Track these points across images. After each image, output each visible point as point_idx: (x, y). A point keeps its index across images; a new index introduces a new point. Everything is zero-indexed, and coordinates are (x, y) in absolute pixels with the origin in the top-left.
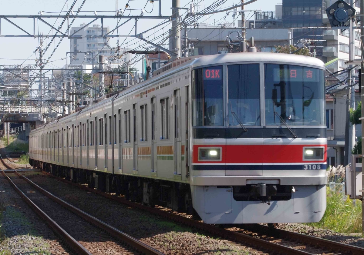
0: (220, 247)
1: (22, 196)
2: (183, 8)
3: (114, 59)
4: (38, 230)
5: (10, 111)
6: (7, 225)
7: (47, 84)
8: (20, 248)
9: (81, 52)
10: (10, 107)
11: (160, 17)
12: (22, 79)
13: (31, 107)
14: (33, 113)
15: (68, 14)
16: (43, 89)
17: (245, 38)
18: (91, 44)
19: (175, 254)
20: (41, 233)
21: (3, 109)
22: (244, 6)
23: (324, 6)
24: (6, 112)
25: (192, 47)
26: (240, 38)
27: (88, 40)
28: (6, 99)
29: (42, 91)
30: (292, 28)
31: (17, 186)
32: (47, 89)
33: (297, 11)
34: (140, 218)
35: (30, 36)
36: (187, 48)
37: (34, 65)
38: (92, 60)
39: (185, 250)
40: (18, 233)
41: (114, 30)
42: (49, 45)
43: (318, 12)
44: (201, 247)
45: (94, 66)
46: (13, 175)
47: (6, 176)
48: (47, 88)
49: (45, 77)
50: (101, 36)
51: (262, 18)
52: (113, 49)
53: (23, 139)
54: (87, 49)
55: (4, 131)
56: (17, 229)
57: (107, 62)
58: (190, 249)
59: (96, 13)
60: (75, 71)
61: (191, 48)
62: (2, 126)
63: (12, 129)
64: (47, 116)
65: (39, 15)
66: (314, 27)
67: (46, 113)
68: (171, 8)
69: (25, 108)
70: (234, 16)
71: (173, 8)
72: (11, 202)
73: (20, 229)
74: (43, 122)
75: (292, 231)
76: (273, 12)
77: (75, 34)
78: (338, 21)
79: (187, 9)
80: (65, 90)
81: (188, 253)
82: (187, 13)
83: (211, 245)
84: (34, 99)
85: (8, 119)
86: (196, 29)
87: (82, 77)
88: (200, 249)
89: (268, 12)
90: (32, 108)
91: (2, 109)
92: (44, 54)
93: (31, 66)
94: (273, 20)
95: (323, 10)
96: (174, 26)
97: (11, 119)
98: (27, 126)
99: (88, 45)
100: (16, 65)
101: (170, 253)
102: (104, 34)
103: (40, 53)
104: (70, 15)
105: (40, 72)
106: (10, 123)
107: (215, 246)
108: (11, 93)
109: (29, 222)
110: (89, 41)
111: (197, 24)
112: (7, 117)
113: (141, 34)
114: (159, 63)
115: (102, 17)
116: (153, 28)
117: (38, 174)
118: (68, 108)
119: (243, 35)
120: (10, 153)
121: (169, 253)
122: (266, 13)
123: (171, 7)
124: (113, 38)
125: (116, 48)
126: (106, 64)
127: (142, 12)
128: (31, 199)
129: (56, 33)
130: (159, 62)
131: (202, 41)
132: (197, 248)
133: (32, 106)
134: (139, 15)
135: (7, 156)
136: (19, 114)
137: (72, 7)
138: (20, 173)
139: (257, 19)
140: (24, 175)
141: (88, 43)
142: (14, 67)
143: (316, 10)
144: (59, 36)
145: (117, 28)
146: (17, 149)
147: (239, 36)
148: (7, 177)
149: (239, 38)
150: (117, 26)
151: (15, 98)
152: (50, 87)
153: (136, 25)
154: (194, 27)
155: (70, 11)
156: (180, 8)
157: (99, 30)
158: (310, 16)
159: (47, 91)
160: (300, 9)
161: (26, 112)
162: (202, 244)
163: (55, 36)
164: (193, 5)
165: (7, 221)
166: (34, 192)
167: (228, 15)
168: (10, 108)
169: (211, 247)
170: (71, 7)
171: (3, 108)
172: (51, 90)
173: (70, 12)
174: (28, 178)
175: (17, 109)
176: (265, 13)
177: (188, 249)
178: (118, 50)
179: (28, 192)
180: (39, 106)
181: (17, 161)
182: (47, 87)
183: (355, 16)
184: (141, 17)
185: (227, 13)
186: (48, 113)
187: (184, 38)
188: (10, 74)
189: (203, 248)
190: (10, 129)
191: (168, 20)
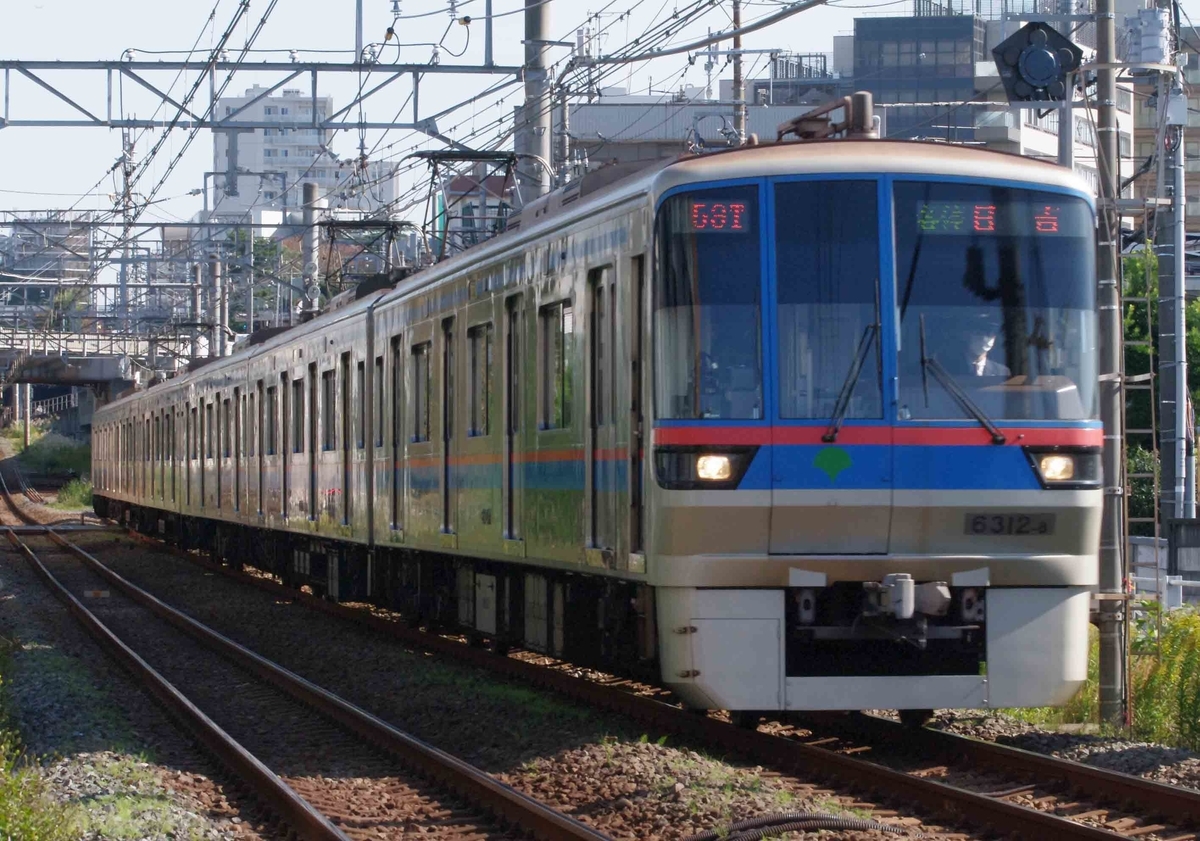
0: (671, 765)
1: (70, 604)
2: (560, 43)
3: (351, 193)
4: (122, 709)
5: (32, 348)
6: (25, 695)
7: (144, 267)
8: (66, 765)
9: (249, 173)
10: (31, 336)
11: (490, 67)
12: (69, 253)
13: (95, 337)
14: (102, 355)
15: (214, 58)
16: (131, 282)
17: (743, 133)
18: (276, 150)
19: (537, 784)
20: (129, 720)
21: (12, 344)
22: (742, 37)
23: (980, 39)
24: (19, 352)
25: (582, 160)
26: (730, 133)
27: (268, 137)
28: (20, 313)
29: (131, 289)
30: (885, 105)
31: (53, 575)
32: (145, 283)
33: (899, 54)
34: (428, 676)
35: (97, 122)
36: (567, 163)
37: (109, 211)
38: (281, 196)
39: (565, 773)
40: (61, 717)
41: (349, 108)
42: (154, 152)
43: (963, 58)
44: (616, 763)
45: (288, 214)
46: (41, 541)
47: (20, 544)
48: (143, 279)
49: (140, 248)
50: (312, 126)
51: (793, 75)
52: (345, 165)
53: (69, 434)
54: (266, 163)
55: (13, 410)
56: (58, 705)
57: (325, 203)
58: (580, 769)
59: (296, 55)
60: (232, 229)
61: (580, 162)
62: (9, 395)
63: (38, 404)
64: (144, 364)
65: (125, 60)
66: (951, 103)
67: (141, 356)
68: (522, 42)
69: (79, 340)
70: (709, 66)
71: (530, 42)
72: (35, 623)
73: (65, 707)
74: (132, 382)
75: (885, 717)
76: (825, 57)
77: (233, 119)
78: (1028, 84)
79: (572, 45)
80: (199, 286)
81: (574, 782)
82: (570, 58)
83: (646, 758)
84: (103, 313)
85: (27, 374)
86: (594, 105)
87: (250, 248)
88: (611, 771)
89: (810, 56)
90: (98, 340)
91: (10, 342)
92: (138, 177)
93: (101, 213)
94: (825, 81)
95: (975, 52)
96: (532, 96)
97: (36, 373)
98: (82, 395)
99: (268, 153)
100: (51, 211)
101: (521, 783)
102: (322, 118)
103: (127, 174)
104: (220, 60)
105: (126, 231)
106: (33, 387)
107: (656, 761)
108: (35, 295)
109: (93, 685)
110: (271, 141)
111: (598, 90)
112: (22, 368)
113: (432, 119)
114: (484, 206)
115: (315, 68)
116: (470, 101)
117: (117, 540)
118: (207, 342)
119: (737, 124)
120: (32, 476)
121: (517, 781)
122: (803, 59)
123: (524, 39)
124: (346, 130)
125: (356, 161)
126: (324, 209)
127: (436, 55)
128: (96, 615)
129: (178, 116)
130: (483, 204)
131: (613, 143)
132: (603, 767)
133: (98, 334)
134: (425, 61)
135: (23, 485)
136: (59, 360)
137: (226, 36)
138: (62, 537)
139: (778, 76)
140: (74, 541)
141: (268, 146)
142: (44, 216)
143: (955, 51)
144: (185, 125)
145: (358, 100)
146: (52, 464)
147: (725, 129)
148: (23, 548)
149: (725, 134)
150: (359, 93)
151: (48, 312)
152: (154, 277)
153: (416, 92)
154: (590, 101)
155: (219, 49)
156: (552, 43)
157: (300, 107)
158: (936, 68)
159: (144, 290)
160: (906, 47)
161: (81, 354)
162: (617, 755)
163: (173, 124)
164: (585, 32)
165: (27, 681)
166: (106, 594)
167: (692, 63)
168: (34, 339)
169: (646, 764)
170: (224, 37)
171: (12, 339)
172: (157, 286)
173: (219, 51)
174: (88, 552)
175: (54, 344)
176: (800, 57)
177: (575, 770)
178: (363, 166)
179: (88, 594)
180: (121, 333)
181: (52, 499)
182: (144, 276)
183: (1082, 70)
184: (434, 68)
185: (690, 58)
186: (146, 354)
187: (559, 134)
188: (31, 239)
189: (620, 767)
190: (33, 406)
191: (514, 77)
